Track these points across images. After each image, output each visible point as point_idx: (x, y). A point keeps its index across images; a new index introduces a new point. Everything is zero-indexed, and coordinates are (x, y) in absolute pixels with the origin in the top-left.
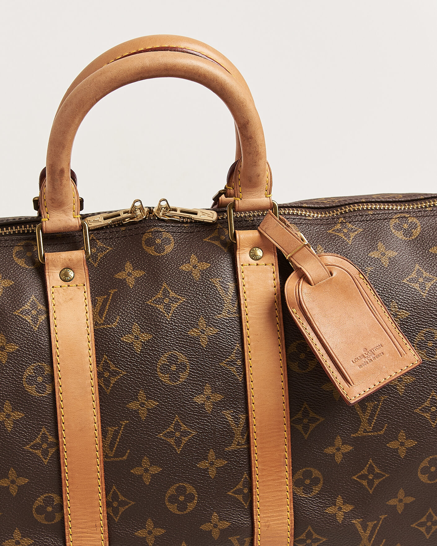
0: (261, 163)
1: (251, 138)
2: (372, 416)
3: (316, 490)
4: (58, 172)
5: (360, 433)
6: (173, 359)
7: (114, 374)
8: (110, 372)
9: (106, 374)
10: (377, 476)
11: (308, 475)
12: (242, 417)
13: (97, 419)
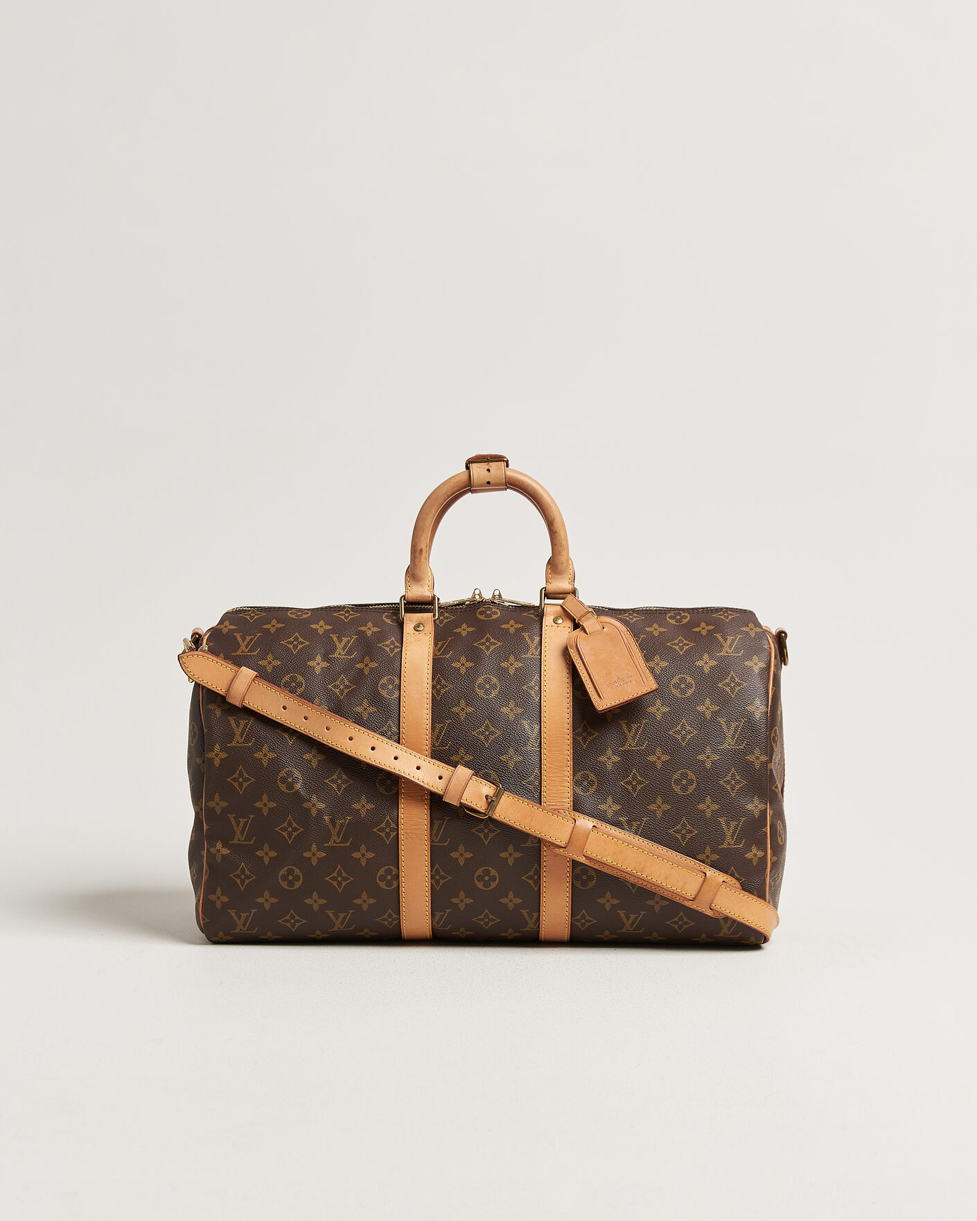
0: (564, 553)
1: (556, 532)
2: (636, 733)
3: (592, 790)
4: (418, 551)
5: (627, 747)
6: (488, 681)
7: (443, 686)
8: (441, 685)
9: (438, 687)
10: (640, 783)
11: (585, 777)
12: (537, 727)
13: (429, 717)
